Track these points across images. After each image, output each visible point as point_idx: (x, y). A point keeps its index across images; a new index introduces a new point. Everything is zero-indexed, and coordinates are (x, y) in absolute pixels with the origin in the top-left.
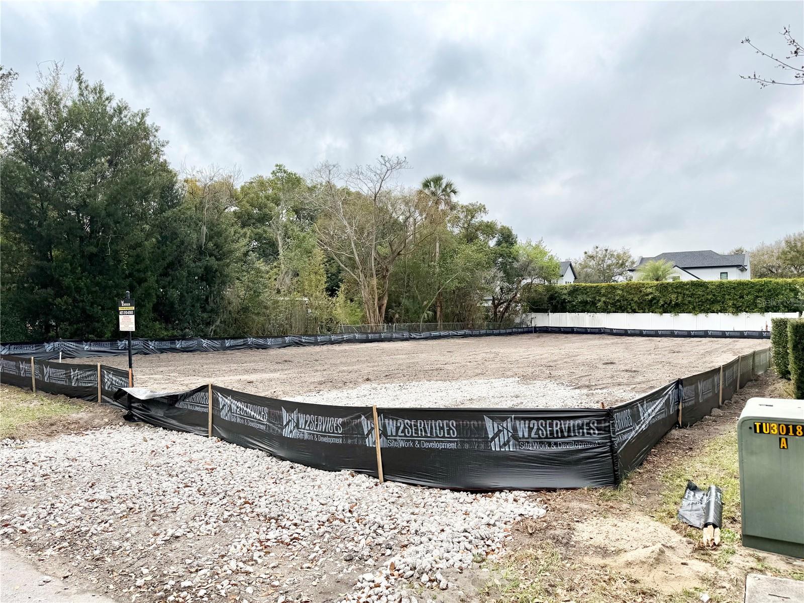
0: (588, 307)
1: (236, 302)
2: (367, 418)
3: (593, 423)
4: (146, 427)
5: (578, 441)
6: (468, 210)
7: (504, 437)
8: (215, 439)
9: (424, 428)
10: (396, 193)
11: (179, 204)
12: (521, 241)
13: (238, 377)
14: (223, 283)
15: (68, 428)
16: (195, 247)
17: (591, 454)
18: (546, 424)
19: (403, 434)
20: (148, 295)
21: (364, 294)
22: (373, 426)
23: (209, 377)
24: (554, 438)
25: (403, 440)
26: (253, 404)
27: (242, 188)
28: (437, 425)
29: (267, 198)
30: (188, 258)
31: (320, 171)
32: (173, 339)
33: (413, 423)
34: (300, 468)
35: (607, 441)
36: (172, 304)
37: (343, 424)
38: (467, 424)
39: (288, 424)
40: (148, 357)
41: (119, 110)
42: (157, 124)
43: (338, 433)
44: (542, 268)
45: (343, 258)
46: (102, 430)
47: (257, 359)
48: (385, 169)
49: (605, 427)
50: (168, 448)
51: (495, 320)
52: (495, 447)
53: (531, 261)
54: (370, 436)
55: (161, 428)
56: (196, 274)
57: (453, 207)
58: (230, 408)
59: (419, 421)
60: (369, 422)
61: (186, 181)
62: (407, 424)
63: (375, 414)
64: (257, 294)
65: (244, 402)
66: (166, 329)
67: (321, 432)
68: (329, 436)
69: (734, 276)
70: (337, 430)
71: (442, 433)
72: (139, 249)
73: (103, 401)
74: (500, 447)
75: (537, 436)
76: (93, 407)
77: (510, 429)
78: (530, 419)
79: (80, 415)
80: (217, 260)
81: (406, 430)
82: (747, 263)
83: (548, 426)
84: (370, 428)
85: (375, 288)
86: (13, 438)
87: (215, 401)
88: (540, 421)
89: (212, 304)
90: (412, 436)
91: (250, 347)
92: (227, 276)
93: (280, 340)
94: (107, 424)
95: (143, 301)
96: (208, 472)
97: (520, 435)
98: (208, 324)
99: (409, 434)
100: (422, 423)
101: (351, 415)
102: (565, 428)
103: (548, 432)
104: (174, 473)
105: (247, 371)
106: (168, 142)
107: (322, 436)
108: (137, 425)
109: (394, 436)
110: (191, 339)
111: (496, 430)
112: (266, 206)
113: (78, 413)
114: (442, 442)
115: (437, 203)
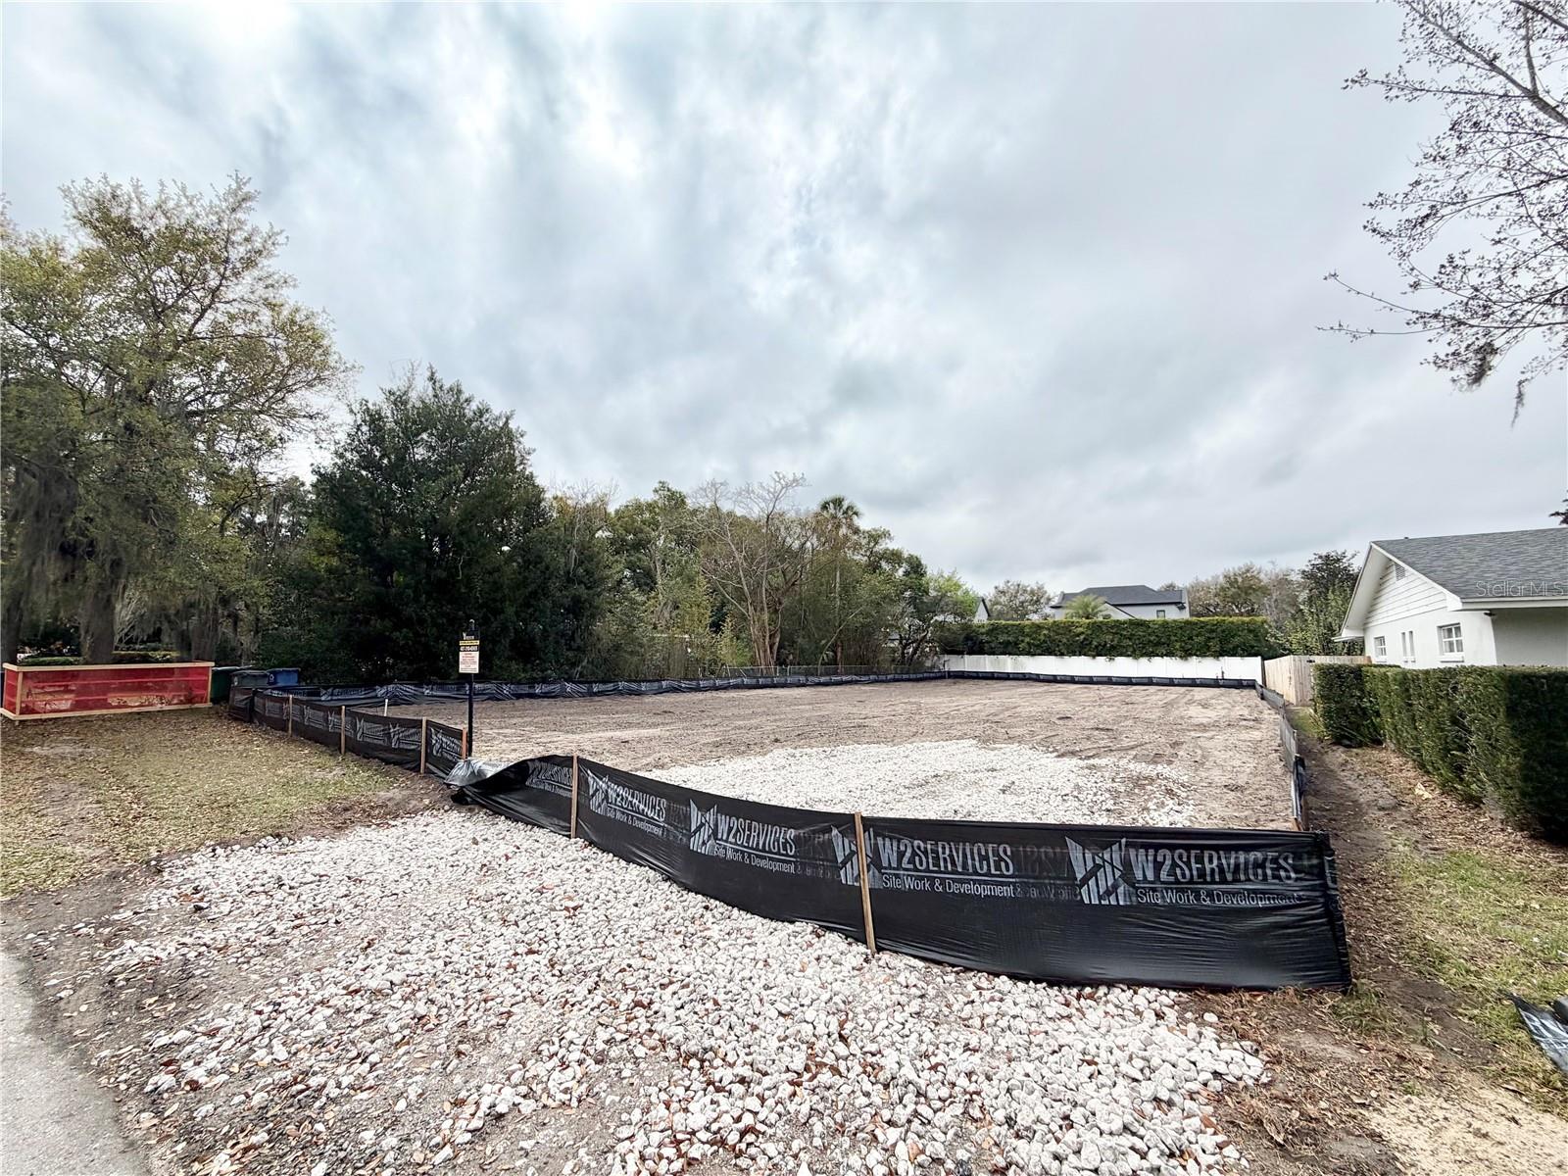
0: (1010, 648)
1: (606, 641)
2: (843, 834)
3: (1286, 859)
4: (482, 814)
5: (1255, 891)
6: (871, 536)
7: (1106, 879)
8: (581, 841)
9: (951, 856)
10: (791, 515)
11: (546, 522)
12: (932, 570)
13: (609, 734)
14: (593, 616)
15: (369, 815)
16: (562, 573)
17: (1286, 918)
18: (1189, 857)
19: (911, 866)
20: (505, 629)
21: (754, 631)
22: (854, 848)
23: (573, 733)
24: (1205, 882)
25: (912, 876)
26: (644, 792)
27: (617, 512)
28: (975, 851)
29: (644, 522)
30: (554, 585)
31: (705, 490)
32: (532, 682)
33: (929, 847)
34: (721, 910)
35: (1317, 894)
36: (532, 640)
37: (797, 840)
38: (1032, 852)
39: (698, 829)
40: (502, 705)
41: (481, 413)
42: (523, 428)
43: (787, 855)
44: (955, 604)
45: (729, 589)
46: (419, 817)
47: (630, 708)
48: (779, 487)
49: (1311, 866)
50: (507, 858)
51: (903, 663)
52: (1089, 895)
53: (944, 595)
54: (848, 866)
55: (503, 818)
56: (561, 606)
57: (856, 531)
58: (605, 796)
59: (940, 844)
60: (846, 841)
61: (555, 498)
62: (919, 848)
63: (859, 827)
64: (632, 628)
65: (629, 788)
66: (525, 671)
67: (757, 849)
68: (771, 859)
69: (1172, 614)
70: (785, 849)
71: (985, 867)
72: (496, 575)
73: (428, 771)
74: (1100, 898)
75: (1172, 879)
76: (412, 780)
77: (1117, 863)
78: (1157, 847)
79: (390, 795)
80: (588, 588)
81: (917, 858)
82: (1186, 600)
83: (1193, 860)
84: (847, 852)
85: (766, 625)
86: (278, 836)
87: (583, 783)
88: (1178, 851)
89: (579, 641)
90: (928, 870)
91: (620, 693)
92: (597, 608)
93: (656, 684)
94: (427, 808)
95: (499, 636)
96: (568, 914)
97: (1139, 876)
98: (573, 665)
99: (921, 865)
100: (947, 846)
101: (809, 825)
102: (1229, 865)
103: (1195, 873)
104: (512, 918)
105: (620, 726)
106: (534, 450)
107: (757, 856)
108: (470, 810)
109: (894, 869)
110: (554, 683)
111: (1090, 865)
112: (641, 531)
113: (388, 790)
114: (986, 883)
115: (838, 526)
